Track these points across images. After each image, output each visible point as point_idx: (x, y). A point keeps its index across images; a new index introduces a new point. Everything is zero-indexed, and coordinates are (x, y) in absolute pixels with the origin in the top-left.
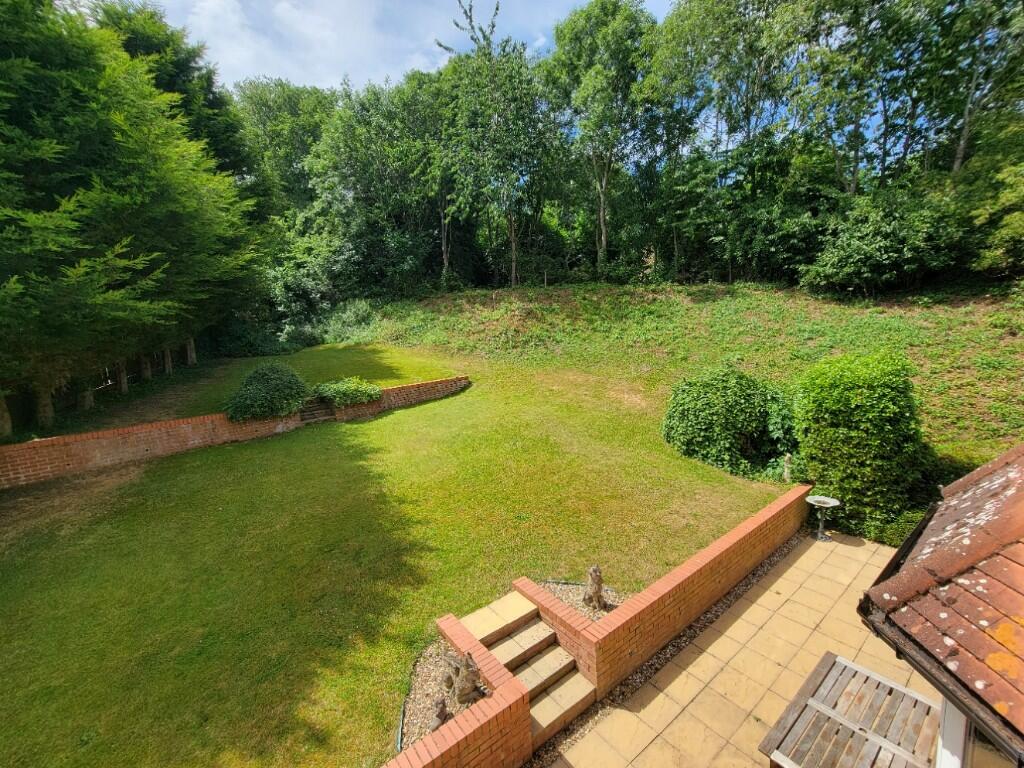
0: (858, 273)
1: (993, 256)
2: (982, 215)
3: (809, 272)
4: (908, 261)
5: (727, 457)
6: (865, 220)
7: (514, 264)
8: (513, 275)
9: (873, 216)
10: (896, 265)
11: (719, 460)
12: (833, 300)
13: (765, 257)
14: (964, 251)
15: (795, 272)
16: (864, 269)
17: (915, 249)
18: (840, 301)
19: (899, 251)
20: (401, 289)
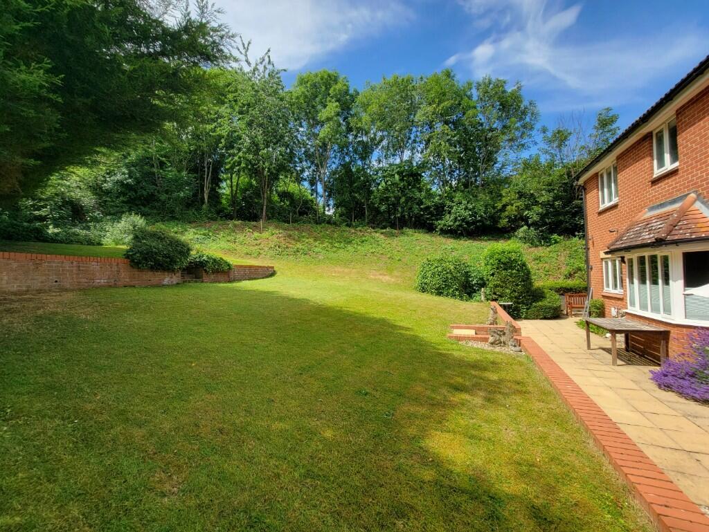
0: (460, 226)
1: (504, 222)
2: (499, 205)
3: (440, 224)
4: (479, 221)
5: (457, 293)
6: (461, 203)
7: (265, 207)
8: (264, 213)
9: (464, 202)
10: (474, 223)
11: (454, 295)
12: (452, 238)
13: (418, 217)
14: (495, 219)
15: (432, 224)
16: (464, 223)
17: (481, 216)
18: (454, 238)
19: (475, 217)
20: (172, 212)
